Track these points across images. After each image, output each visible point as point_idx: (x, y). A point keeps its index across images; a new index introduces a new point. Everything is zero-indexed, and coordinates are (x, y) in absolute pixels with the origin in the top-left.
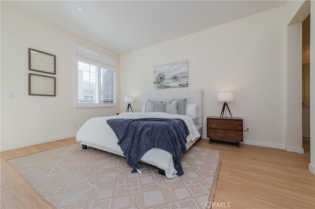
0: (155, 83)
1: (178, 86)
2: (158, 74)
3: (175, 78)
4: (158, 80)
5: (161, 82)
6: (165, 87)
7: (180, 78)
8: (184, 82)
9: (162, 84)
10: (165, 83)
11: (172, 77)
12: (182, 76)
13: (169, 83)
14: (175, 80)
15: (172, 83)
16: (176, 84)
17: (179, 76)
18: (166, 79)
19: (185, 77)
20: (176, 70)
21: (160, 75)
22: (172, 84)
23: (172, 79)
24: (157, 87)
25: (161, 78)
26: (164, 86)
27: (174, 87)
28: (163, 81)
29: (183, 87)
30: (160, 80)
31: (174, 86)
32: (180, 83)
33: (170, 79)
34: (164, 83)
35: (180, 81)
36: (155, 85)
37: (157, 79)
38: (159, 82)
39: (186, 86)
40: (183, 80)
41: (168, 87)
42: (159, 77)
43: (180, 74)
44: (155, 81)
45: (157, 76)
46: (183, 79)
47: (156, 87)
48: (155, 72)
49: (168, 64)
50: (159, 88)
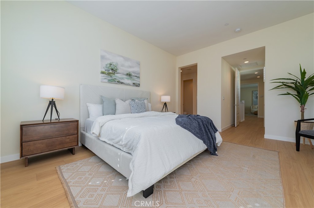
0: (102, 73)
1: (132, 84)
2: (109, 62)
3: (129, 75)
4: (109, 71)
5: (113, 75)
6: (117, 82)
7: (134, 77)
8: (136, 81)
9: (114, 78)
10: (118, 77)
11: (126, 73)
12: (136, 75)
13: (123, 78)
14: (129, 78)
15: (126, 79)
16: (129, 82)
17: (133, 74)
18: (120, 73)
19: (138, 77)
20: (131, 67)
21: (111, 65)
22: (126, 81)
23: (126, 75)
24: (106, 81)
25: (112, 70)
26: (117, 80)
27: (128, 85)
28: (116, 74)
29: (137, 86)
30: (111, 71)
31: (129, 83)
32: (134, 82)
33: (124, 74)
34: (116, 77)
35: (134, 80)
36: (103, 77)
37: (106, 69)
38: (109, 74)
39: (139, 86)
40: (136, 80)
41: (122, 83)
42: (110, 67)
43: (134, 73)
44: (104, 70)
45: (107, 65)
46: (137, 78)
47: (105, 79)
48: (103, 57)
49: (122, 56)
50: (110, 81)
